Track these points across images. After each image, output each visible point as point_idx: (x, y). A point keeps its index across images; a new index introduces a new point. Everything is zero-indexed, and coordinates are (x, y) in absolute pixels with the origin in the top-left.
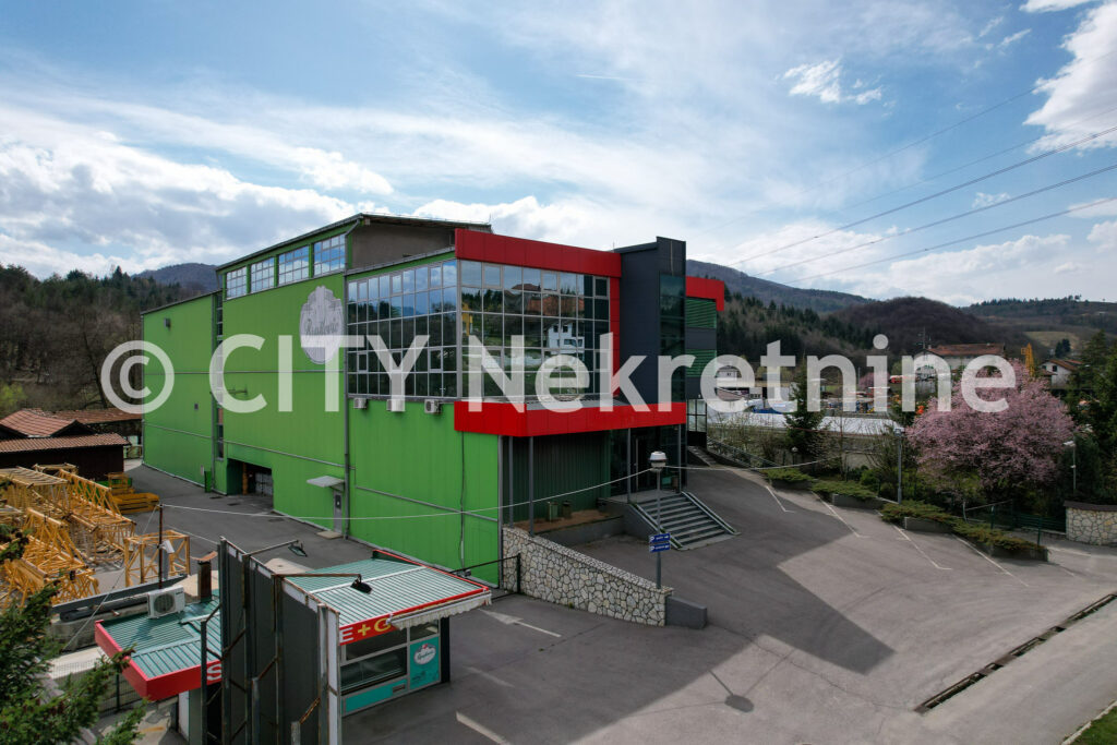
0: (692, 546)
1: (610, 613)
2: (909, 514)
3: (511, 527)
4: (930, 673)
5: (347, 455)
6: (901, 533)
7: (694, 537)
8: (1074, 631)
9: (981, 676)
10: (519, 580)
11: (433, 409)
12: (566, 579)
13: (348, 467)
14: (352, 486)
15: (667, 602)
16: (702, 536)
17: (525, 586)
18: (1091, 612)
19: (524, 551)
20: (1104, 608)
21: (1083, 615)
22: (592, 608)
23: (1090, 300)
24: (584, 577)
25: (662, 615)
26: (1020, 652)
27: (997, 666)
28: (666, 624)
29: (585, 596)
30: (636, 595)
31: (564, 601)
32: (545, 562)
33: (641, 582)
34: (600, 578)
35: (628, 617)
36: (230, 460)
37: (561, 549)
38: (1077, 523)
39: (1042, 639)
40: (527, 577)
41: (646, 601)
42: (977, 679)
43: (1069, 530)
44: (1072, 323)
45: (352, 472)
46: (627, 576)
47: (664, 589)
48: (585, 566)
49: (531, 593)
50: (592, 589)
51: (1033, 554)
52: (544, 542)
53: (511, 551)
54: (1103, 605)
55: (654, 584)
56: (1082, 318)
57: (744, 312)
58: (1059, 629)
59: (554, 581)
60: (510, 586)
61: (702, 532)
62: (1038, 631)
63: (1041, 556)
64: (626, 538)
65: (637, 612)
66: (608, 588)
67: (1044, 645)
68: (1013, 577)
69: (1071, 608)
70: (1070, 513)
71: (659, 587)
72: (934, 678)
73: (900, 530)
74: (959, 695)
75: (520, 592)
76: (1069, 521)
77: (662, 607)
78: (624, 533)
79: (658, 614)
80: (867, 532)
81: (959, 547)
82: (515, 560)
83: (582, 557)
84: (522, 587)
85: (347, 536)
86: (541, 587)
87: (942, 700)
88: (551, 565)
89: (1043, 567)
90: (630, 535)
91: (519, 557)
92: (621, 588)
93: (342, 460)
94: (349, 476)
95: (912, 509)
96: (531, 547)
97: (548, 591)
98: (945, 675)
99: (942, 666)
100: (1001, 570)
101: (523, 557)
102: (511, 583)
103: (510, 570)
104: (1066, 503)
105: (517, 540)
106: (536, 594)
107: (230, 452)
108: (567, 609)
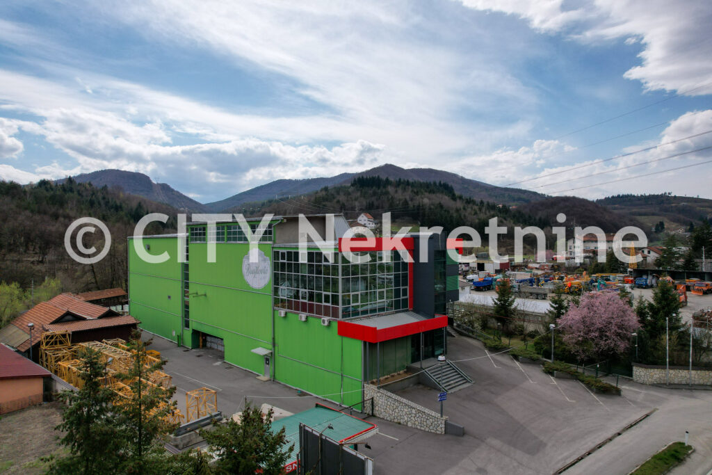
0: (452, 391)
1: (418, 427)
2: (557, 370)
3: (368, 383)
4: (560, 458)
5: (274, 339)
6: (553, 380)
7: (454, 385)
8: (625, 435)
9: (582, 458)
10: (373, 409)
11: (326, 323)
12: (397, 411)
13: (274, 345)
14: (276, 355)
15: (446, 424)
16: (457, 384)
17: (376, 413)
18: (635, 424)
19: (375, 396)
20: (641, 422)
21: (631, 426)
22: (409, 424)
23: (677, 195)
24: (406, 410)
25: (443, 429)
26: (600, 446)
27: (589, 454)
28: (446, 432)
29: (406, 419)
30: (431, 420)
31: (396, 421)
32: (386, 402)
33: (433, 413)
34: (414, 411)
35: (427, 430)
36: (193, 330)
37: (394, 396)
38: (638, 373)
39: (610, 440)
40: (377, 408)
41: (436, 423)
42: (580, 460)
43: (634, 377)
44: (666, 210)
45: (276, 348)
46: (427, 411)
47: (444, 418)
48: (406, 405)
49: (378, 415)
50: (410, 416)
51: (614, 392)
52: (385, 392)
53: (368, 395)
54: (641, 420)
55: (439, 415)
56: (672, 207)
57: (464, 209)
58: (619, 434)
59: (390, 411)
60: (367, 412)
61: (457, 382)
62: (609, 435)
63: (617, 392)
64: (421, 386)
65: (431, 427)
66: (418, 416)
67: (612, 443)
68: (603, 405)
69: (626, 423)
70: (635, 369)
71: (442, 417)
72: (562, 460)
73: (552, 378)
74: (572, 467)
75: (373, 415)
76: (634, 372)
77: (443, 426)
78: (419, 383)
79: (441, 429)
80: (535, 380)
81: (579, 388)
82: (371, 401)
83: (404, 400)
84: (375, 412)
85: (273, 380)
86: (384, 414)
87: (565, 470)
88: (389, 403)
89: (617, 399)
90: (423, 384)
91: (372, 399)
92: (424, 416)
93: (271, 341)
94: (274, 349)
95: (558, 367)
96: (379, 394)
97: (387, 415)
98: (567, 458)
99: (566, 454)
100: (597, 401)
101: (375, 399)
102: (368, 410)
103: (368, 404)
104: (633, 364)
105: (371, 391)
106: (381, 417)
107: (193, 325)
108: (397, 425)
